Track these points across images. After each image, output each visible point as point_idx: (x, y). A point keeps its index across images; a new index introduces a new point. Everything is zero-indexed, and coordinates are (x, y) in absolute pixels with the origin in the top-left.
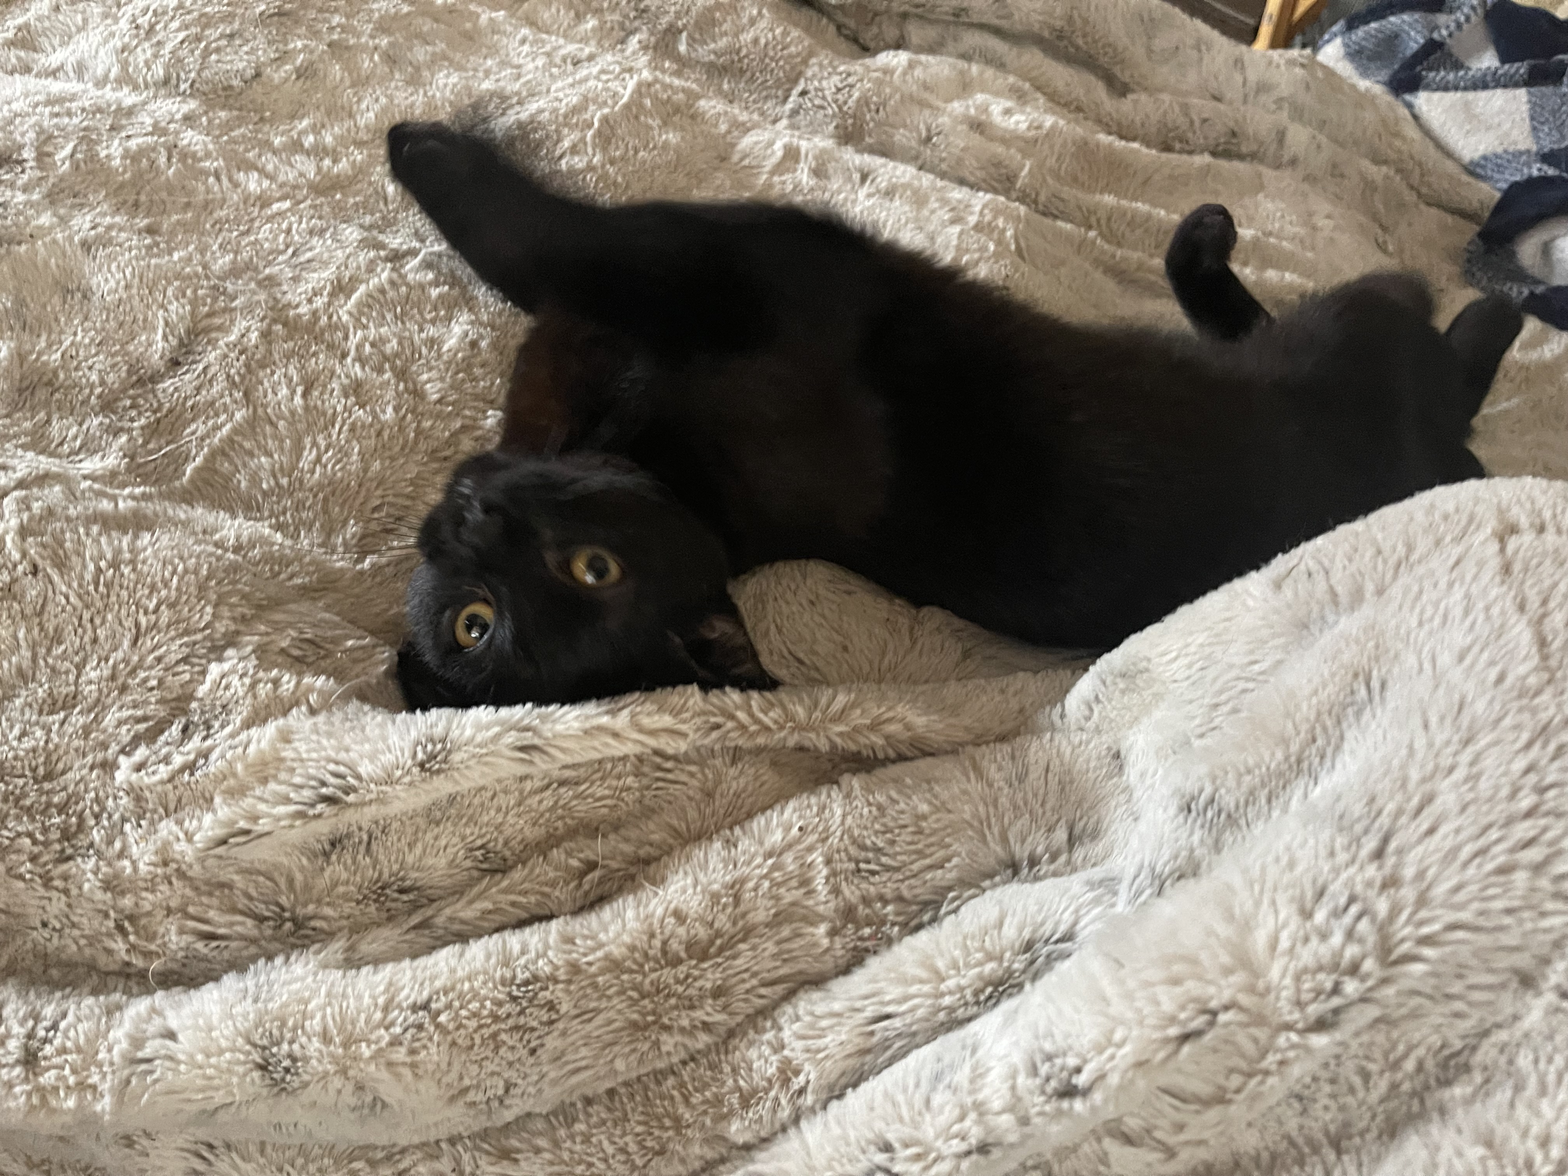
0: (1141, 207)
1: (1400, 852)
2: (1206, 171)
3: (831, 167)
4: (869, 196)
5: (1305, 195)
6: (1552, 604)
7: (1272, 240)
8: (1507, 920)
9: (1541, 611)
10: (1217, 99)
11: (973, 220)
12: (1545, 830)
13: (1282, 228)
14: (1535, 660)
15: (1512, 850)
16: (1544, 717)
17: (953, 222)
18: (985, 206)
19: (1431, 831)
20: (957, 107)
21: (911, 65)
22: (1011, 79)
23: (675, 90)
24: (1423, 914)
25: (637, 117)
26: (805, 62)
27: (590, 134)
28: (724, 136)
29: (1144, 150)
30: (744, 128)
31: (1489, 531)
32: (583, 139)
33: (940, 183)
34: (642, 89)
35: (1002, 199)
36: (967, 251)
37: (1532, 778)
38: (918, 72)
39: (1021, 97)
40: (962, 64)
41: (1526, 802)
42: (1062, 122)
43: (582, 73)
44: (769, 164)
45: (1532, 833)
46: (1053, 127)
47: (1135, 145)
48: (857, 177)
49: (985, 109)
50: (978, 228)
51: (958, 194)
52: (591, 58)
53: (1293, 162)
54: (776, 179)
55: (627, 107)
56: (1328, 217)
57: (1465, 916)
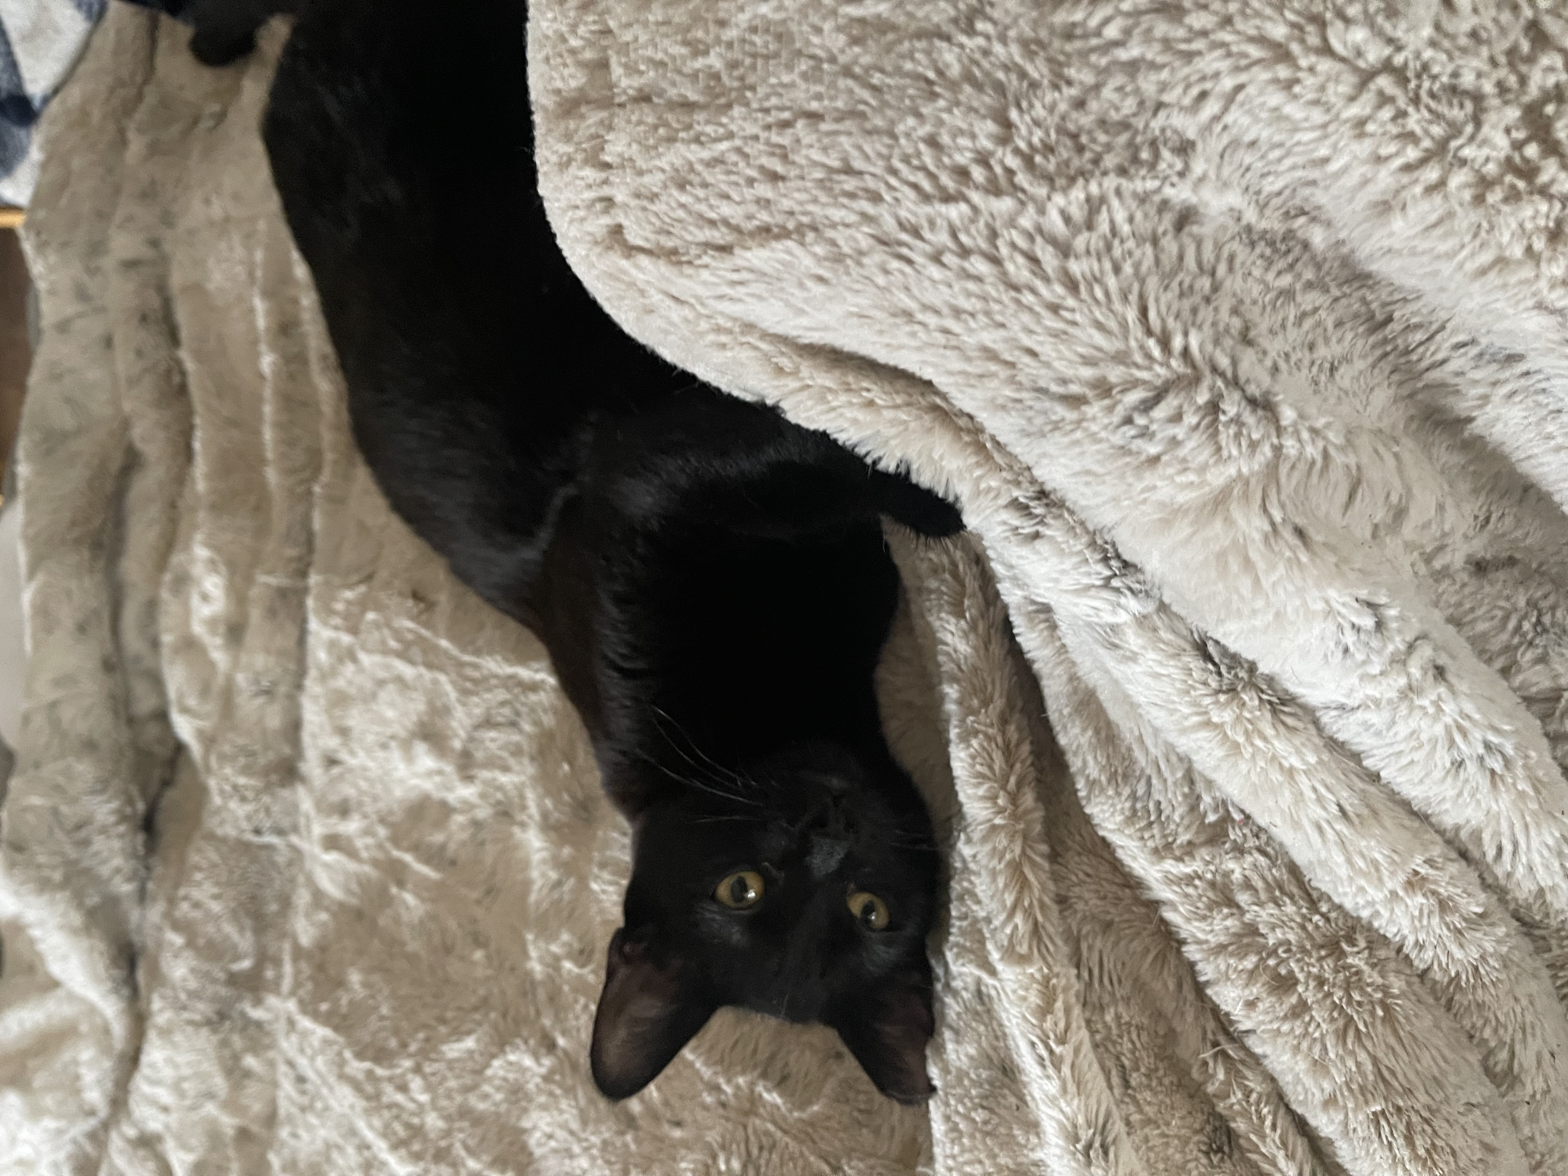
0: (268, 435)
1: (1064, 382)
2: (199, 356)
3: (334, 798)
4: (352, 753)
5: (191, 232)
6: (713, 215)
7: (259, 273)
8: (1128, 269)
9: (724, 229)
10: (108, 342)
11: (346, 639)
12: (1013, 246)
13: (241, 262)
14: (790, 244)
15: (1047, 280)
16: (865, 243)
17: (354, 660)
18: (325, 624)
19: (1033, 354)
20: (219, 656)
21: (185, 710)
22: (165, 594)
23: (297, 973)
24: (1138, 358)
25: (345, 1017)
26: (224, 840)
27: (380, 1071)
28: (334, 915)
29: (198, 434)
30: (318, 896)
31: (624, 263)
32: (390, 1079)
33: (313, 673)
34: (308, 1008)
35: (310, 602)
36: (383, 643)
37: (948, 258)
38: (192, 702)
39: (183, 582)
40: (166, 652)
41: (979, 265)
42: (199, 537)
43: (310, 1074)
44: (352, 866)
45: (1020, 260)
46: (208, 545)
47: (197, 445)
48: (336, 771)
49: (212, 623)
50: (354, 630)
51: (319, 654)
52: (291, 1064)
53: (155, 243)
54: (364, 855)
55: (336, 1029)
56: (207, 202)
57: (1132, 314)
